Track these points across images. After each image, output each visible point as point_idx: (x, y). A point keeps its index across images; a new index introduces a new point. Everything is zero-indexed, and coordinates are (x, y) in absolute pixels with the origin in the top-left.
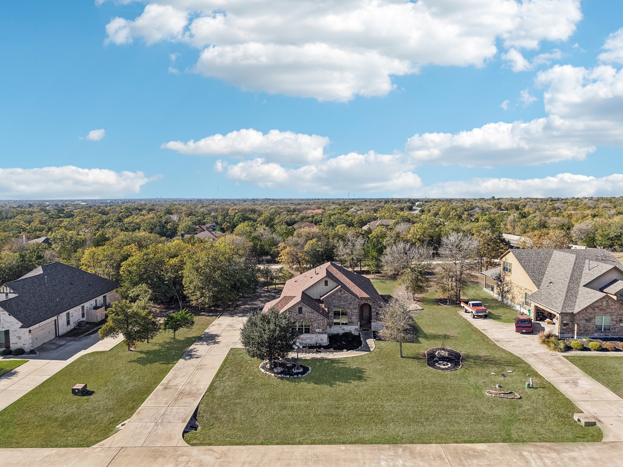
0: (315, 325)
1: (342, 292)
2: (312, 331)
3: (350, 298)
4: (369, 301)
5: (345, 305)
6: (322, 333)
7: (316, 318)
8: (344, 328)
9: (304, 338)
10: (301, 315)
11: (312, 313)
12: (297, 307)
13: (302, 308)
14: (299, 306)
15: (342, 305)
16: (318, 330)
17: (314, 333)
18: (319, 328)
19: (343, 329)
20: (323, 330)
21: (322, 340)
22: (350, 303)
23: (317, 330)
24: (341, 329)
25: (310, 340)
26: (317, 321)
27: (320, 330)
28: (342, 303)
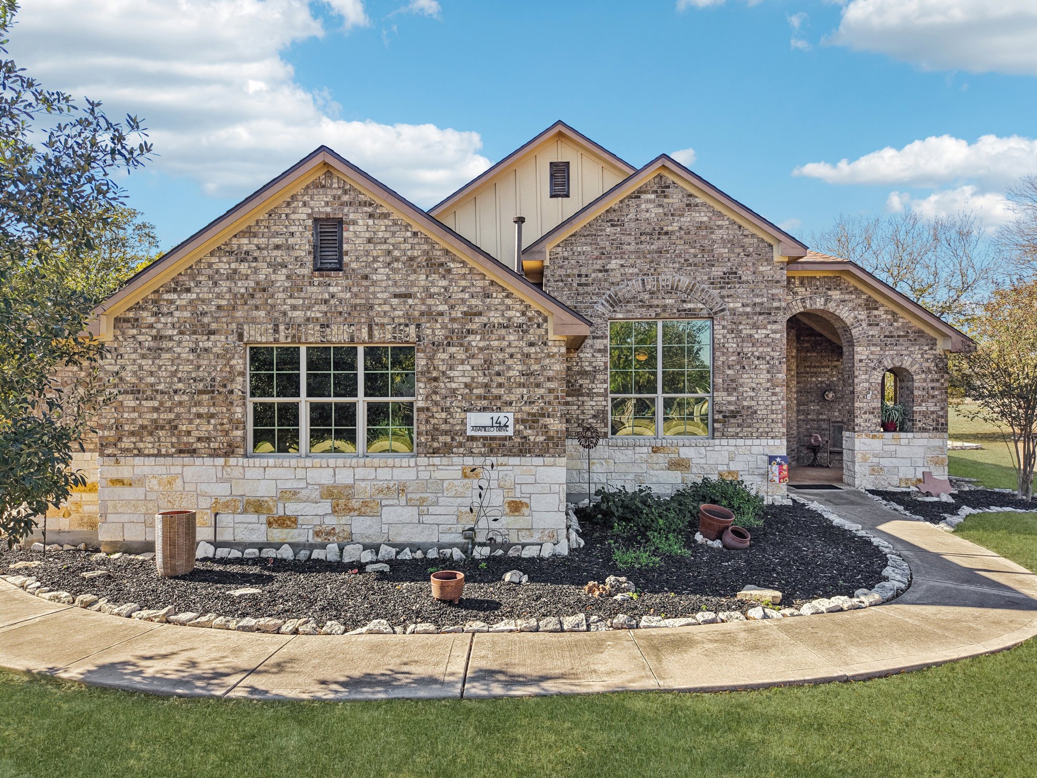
0: (461, 375)
1: (675, 200)
2: (435, 432)
3: (731, 243)
4: (836, 294)
5: (690, 290)
6: (523, 449)
7: (471, 314)
8: (685, 453)
9: (365, 490)
10: (337, 286)
11: (432, 265)
12: (302, 213)
13: (340, 223)
14: (321, 205)
15: (672, 290)
16: (484, 419)
17: (447, 450)
18: (492, 403)
19: (679, 465)
20: (532, 421)
21: (516, 507)
22: (730, 278)
23: (475, 419)
24: (661, 458)
25: (410, 513)
26: (475, 341)
27: (508, 417)
28: (668, 275)
